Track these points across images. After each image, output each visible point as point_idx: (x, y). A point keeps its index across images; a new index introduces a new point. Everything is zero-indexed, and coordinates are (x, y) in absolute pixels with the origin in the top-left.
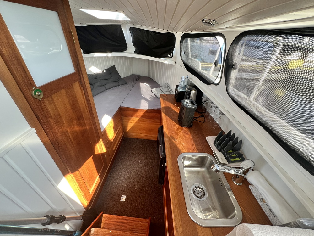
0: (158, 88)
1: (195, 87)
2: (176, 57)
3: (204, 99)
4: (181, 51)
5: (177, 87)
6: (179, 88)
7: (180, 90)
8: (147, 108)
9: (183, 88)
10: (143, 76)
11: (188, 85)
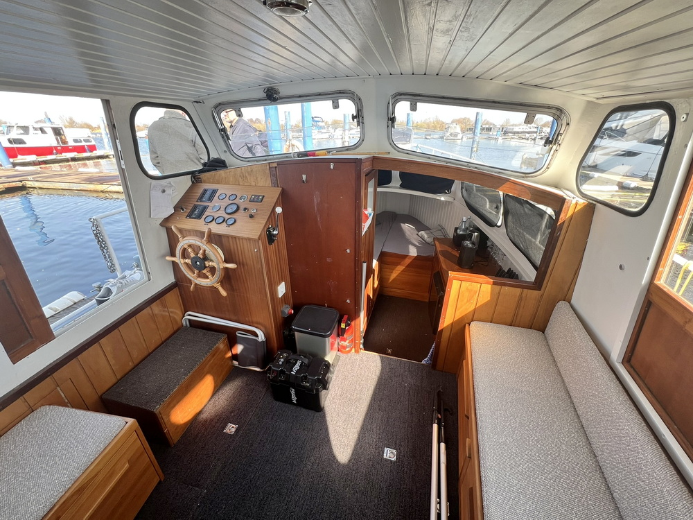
0: (428, 231)
1: (478, 229)
2: (455, 193)
3: (489, 244)
4: (462, 188)
5: (456, 229)
6: (458, 230)
7: (460, 232)
8: (416, 255)
9: (464, 230)
10: (401, 213)
11: (470, 227)
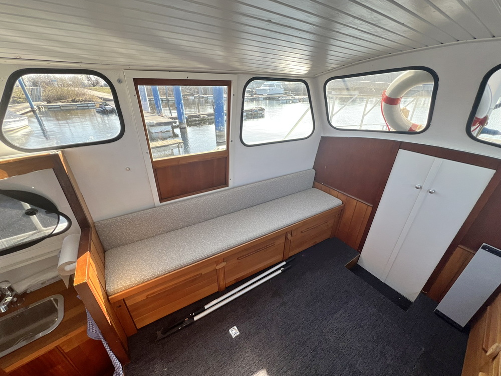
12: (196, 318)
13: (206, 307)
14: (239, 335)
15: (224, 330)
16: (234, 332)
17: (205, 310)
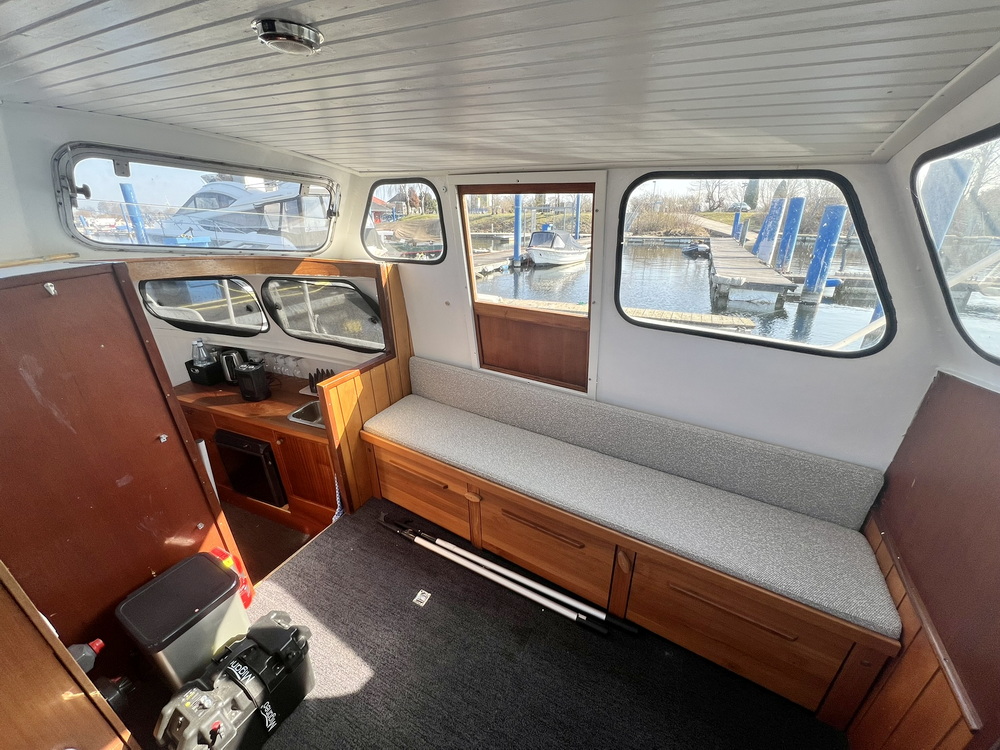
12: (418, 540)
13: (438, 541)
14: (420, 607)
15: (418, 584)
16: (422, 598)
17: (434, 543)
